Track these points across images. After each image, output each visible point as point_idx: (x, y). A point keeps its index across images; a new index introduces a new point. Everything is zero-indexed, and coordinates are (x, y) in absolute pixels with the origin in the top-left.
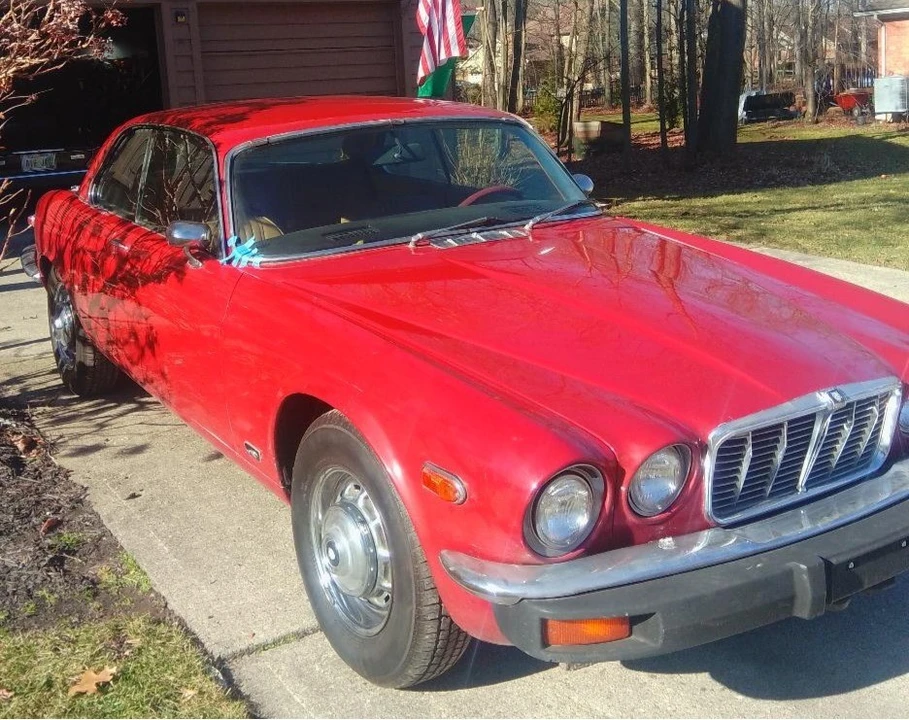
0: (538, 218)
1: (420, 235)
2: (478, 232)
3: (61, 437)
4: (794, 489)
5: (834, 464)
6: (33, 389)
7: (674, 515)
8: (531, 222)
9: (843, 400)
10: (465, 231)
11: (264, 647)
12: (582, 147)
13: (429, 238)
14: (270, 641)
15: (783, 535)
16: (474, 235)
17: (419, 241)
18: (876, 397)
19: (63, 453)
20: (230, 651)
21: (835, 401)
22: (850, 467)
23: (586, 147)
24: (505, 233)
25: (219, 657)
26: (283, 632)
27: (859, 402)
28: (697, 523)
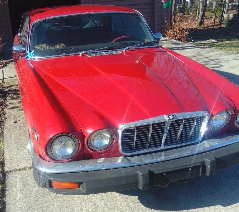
0: (127, 48)
1: (83, 52)
2: (105, 52)
3: (10, 103)
4: (160, 146)
5: (177, 139)
6: (12, 89)
7: (107, 151)
8: (125, 49)
9: (173, 119)
10: (101, 51)
11: (19, 170)
12: (227, 22)
13: (87, 53)
14: (22, 168)
15: (144, 161)
16: (104, 53)
17: (83, 54)
18: (195, 118)
19: (8, 108)
20: (9, 170)
21: (170, 119)
22: (187, 140)
23: (228, 22)
24: (114, 52)
25: (6, 171)
26: (26, 166)
27: (185, 119)
28: (117, 154)
